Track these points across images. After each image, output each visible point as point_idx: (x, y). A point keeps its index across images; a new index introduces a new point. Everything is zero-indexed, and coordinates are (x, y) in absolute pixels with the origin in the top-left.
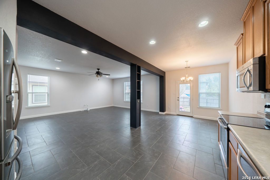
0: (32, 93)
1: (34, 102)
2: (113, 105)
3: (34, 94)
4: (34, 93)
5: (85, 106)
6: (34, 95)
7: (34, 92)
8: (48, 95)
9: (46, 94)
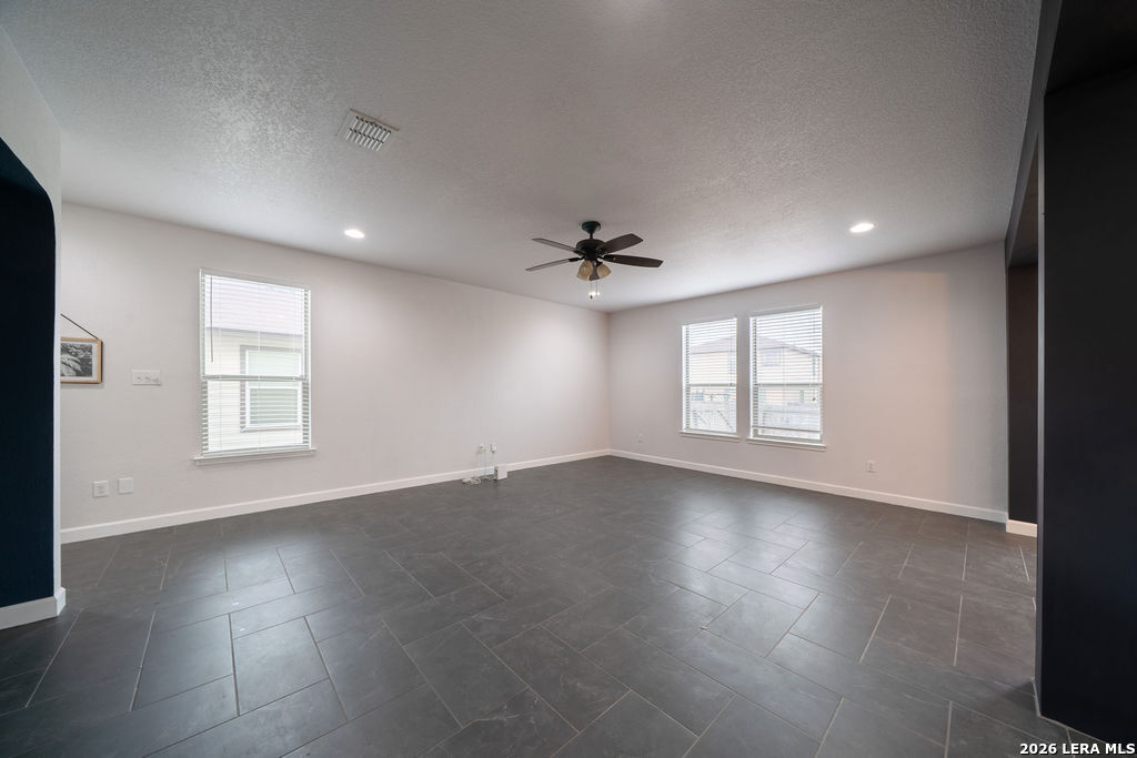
0: (242, 379)
1: (248, 425)
2: (607, 451)
3: (249, 386)
4: (253, 379)
5: (480, 451)
6: (248, 392)
7: (247, 374)
8: (305, 388)
9: (299, 387)
